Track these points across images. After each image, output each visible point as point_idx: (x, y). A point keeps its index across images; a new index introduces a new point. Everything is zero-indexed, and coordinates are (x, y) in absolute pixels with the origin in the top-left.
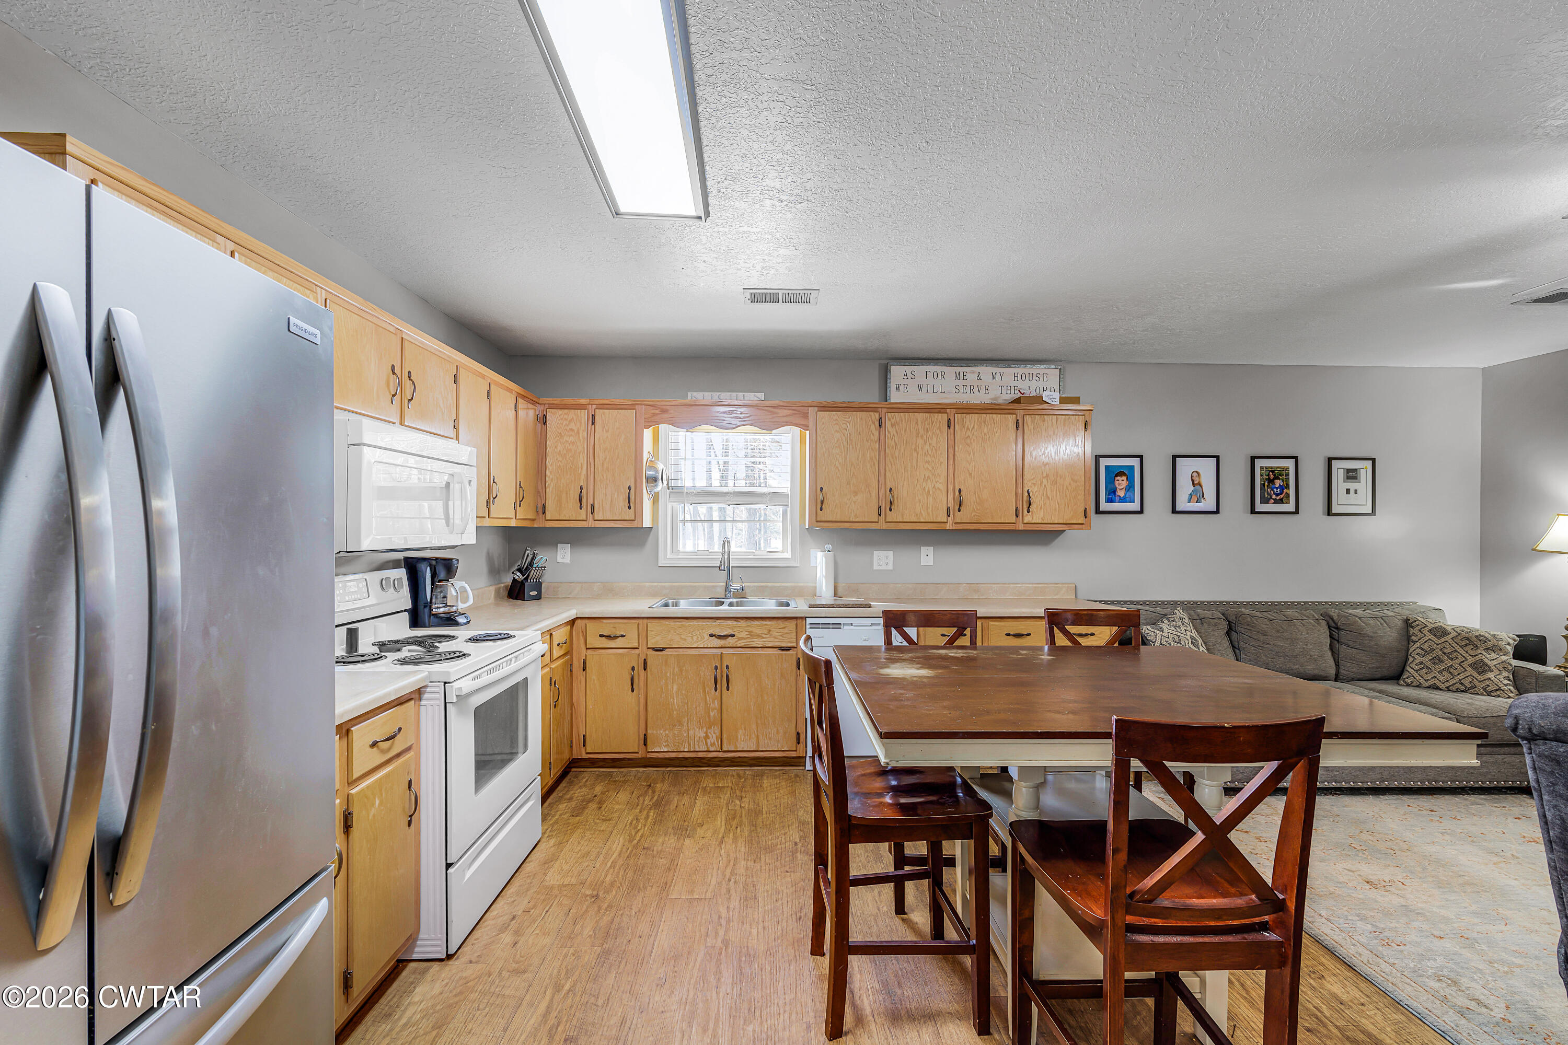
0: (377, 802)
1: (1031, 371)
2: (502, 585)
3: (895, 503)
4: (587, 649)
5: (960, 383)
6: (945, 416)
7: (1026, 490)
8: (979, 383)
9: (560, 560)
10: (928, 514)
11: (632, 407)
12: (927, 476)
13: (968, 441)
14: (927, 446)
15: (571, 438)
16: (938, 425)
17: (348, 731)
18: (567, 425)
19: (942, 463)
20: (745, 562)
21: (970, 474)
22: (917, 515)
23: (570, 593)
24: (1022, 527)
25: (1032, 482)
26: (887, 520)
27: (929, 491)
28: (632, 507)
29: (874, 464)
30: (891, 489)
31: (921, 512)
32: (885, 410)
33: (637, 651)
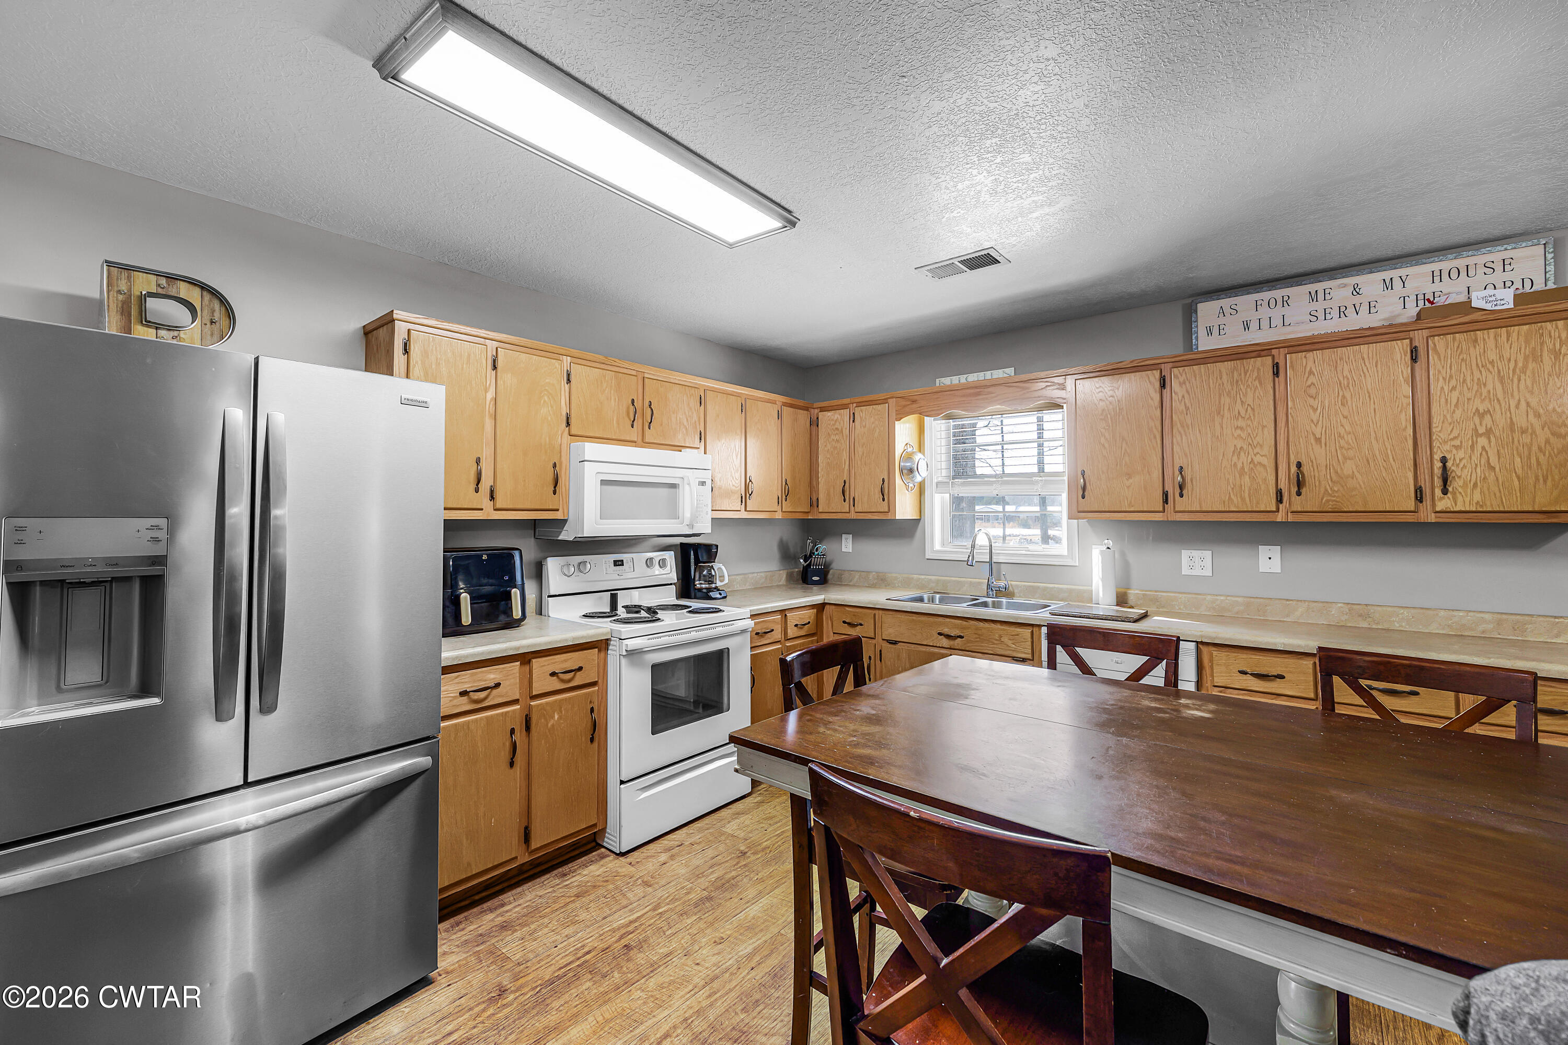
0: (556, 717)
1: (1470, 261)
2: (797, 570)
3: (1188, 485)
4: (834, 633)
5: (1320, 305)
6: (1268, 361)
7: (1437, 457)
8: (1357, 300)
9: (844, 550)
10: (1243, 499)
11: (885, 401)
12: (1238, 447)
13: (1312, 391)
14: (1238, 405)
15: (837, 436)
16: (1255, 374)
17: (529, 662)
18: (834, 425)
19: (1264, 427)
20: (1013, 558)
21: (1318, 440)
22: (1224, 502)
23: (851, 581)
24: (1432, 518)
25: (1453, 443)
26: (1176, 509)
27: (1243, 468)
28: (886, 499)
29: (1155, 437)
30: (1181, 468)
31: (1230, 496)
32: (1170, 365)
33: (874, 641)
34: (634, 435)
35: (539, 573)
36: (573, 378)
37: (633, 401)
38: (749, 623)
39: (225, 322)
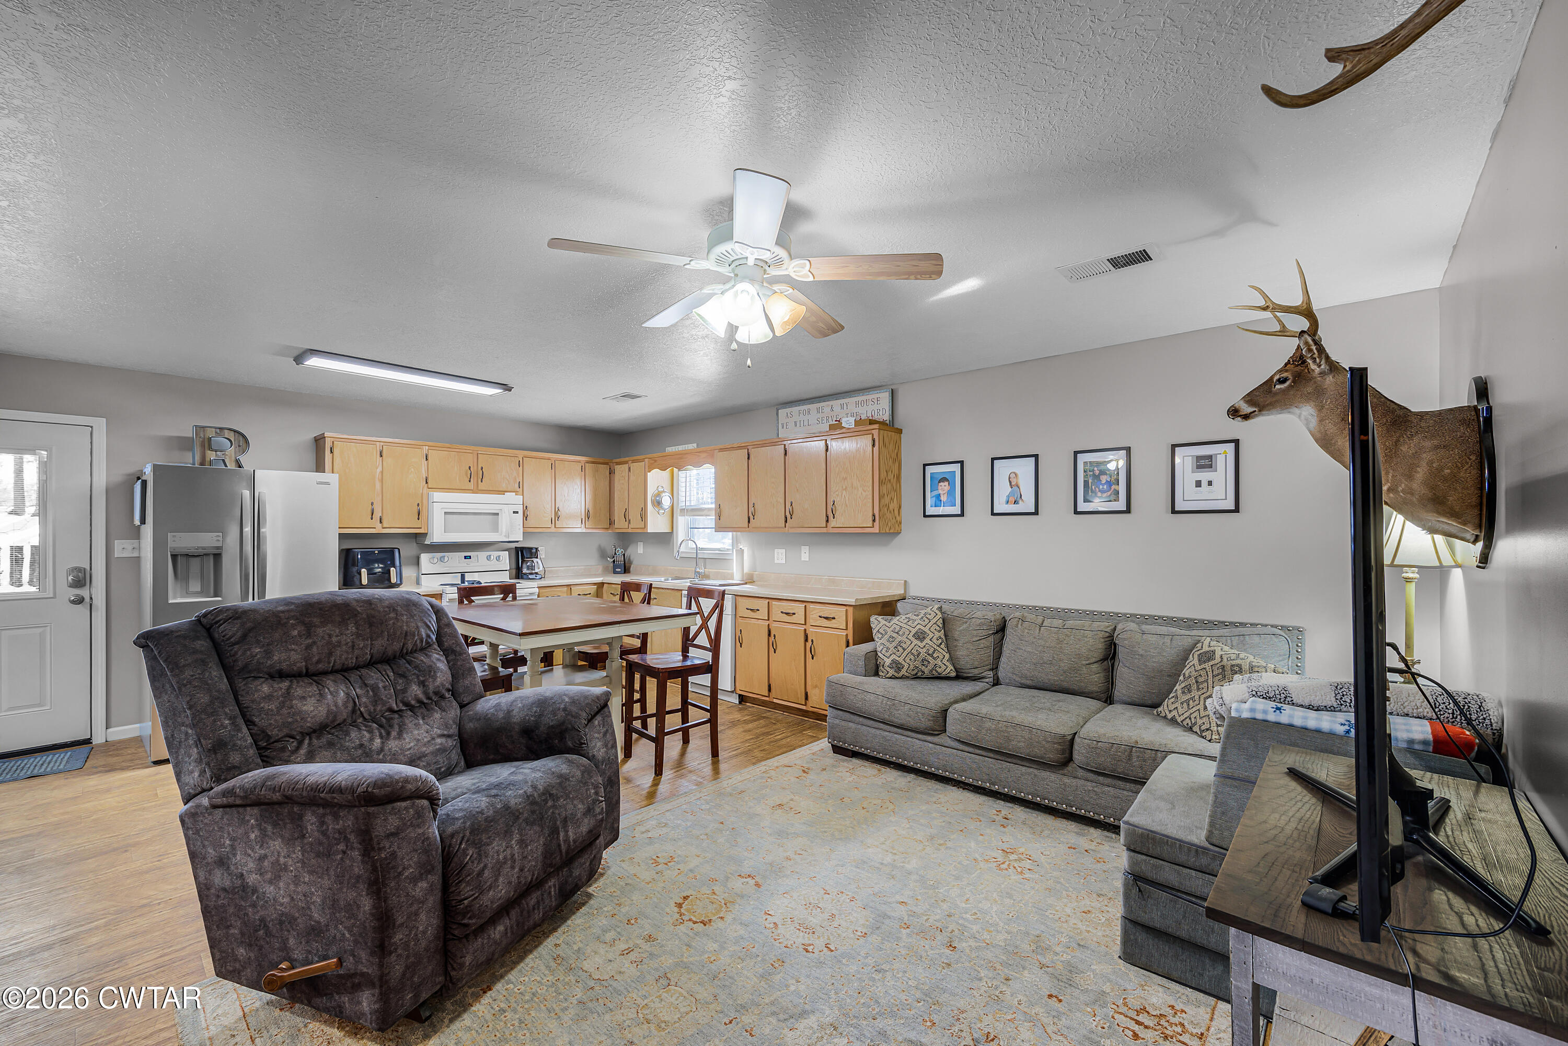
1: (868, 397)
2: (609, 564)
5: (820, 415)
6: (783, 447)
7: (832, 500)
8: (832, 414)
9: (640, 551)
11: (644, 460)
12: (773, 493)
13: (796, 464)
14: (773, 471)
15: (623, 481)
18: (621, 474)
19: (781, 482)
21: (798, 490)
22: (768, 522)
23: (641, 570)
25: (836, 493)
27: (774, 504)
28: (644, 520)
29: (745, 486)
32: (751, 447)
34: (471, 486)
35: (417, 562)
36: (429, 458)
37: (470, 468)
38: (537, 590)
39: (244, 445)
